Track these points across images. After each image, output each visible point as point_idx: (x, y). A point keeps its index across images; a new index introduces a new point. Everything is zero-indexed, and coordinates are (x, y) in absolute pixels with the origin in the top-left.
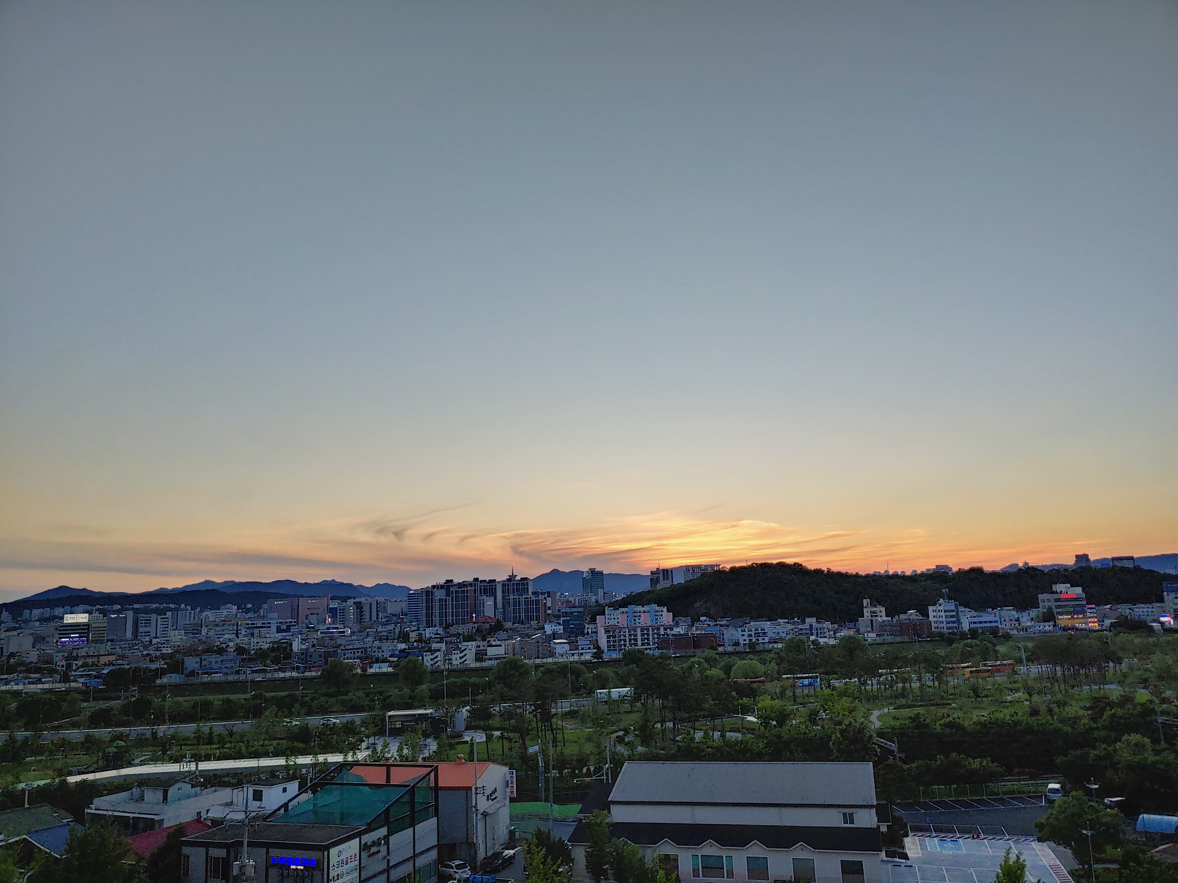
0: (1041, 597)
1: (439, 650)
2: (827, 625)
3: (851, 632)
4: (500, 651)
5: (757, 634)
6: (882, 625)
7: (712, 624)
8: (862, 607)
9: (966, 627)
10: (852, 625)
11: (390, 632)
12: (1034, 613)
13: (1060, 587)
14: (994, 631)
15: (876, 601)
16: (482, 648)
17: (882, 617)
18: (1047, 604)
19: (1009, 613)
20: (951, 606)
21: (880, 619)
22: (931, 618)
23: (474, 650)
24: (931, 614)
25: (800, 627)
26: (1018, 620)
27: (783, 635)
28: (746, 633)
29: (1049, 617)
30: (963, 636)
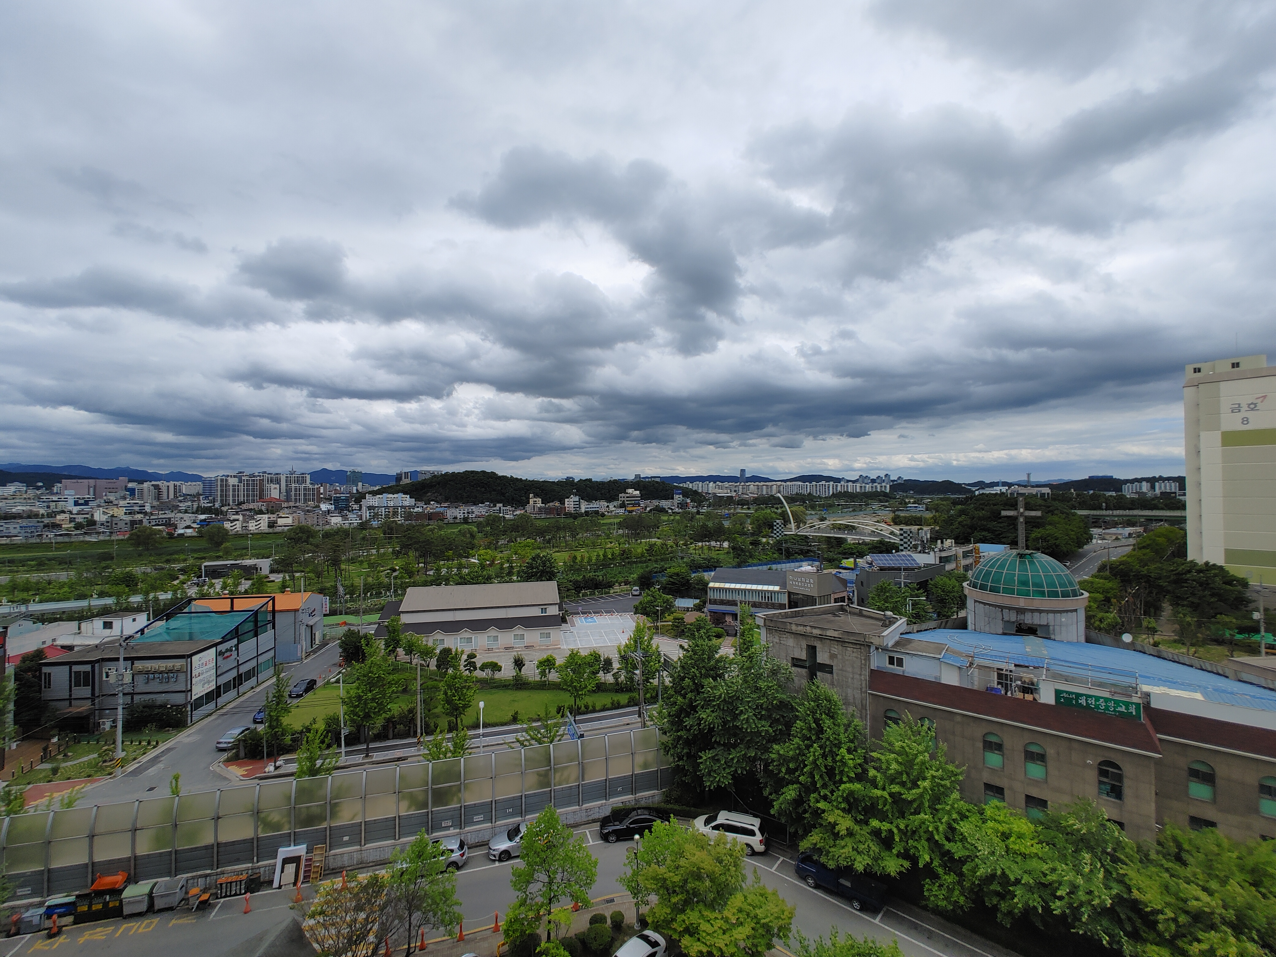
0: (620, 495)
1: (238, 520)
2: (509, 507)
3: (522, 512)
4: (289, 521)
5: (468, 513)
6: (540, 508)
7: (439, 506)
8: (528, 498)
9: (583, 510)
10: (522, 508)
11: (189, 507)
12: (615, 503)
13: (630, 491)
14: (597, 512)
15: (536, 495)
16: (272, 519)
17: (539, 504)
18: (623, 499)
19: (604, 503)
20: (577, 499)
21: (539, 506)
22: (566, 505)
23: (267, 520)
24: (566, 503)
25: (494, 509)
26: (608, 506)
27: (484, 513)
28: (462, 512)
29: (623, 506)
30: (581, 515)
